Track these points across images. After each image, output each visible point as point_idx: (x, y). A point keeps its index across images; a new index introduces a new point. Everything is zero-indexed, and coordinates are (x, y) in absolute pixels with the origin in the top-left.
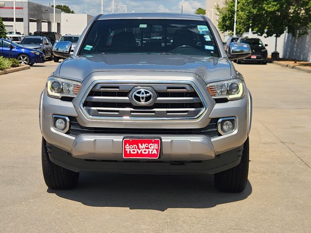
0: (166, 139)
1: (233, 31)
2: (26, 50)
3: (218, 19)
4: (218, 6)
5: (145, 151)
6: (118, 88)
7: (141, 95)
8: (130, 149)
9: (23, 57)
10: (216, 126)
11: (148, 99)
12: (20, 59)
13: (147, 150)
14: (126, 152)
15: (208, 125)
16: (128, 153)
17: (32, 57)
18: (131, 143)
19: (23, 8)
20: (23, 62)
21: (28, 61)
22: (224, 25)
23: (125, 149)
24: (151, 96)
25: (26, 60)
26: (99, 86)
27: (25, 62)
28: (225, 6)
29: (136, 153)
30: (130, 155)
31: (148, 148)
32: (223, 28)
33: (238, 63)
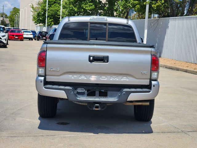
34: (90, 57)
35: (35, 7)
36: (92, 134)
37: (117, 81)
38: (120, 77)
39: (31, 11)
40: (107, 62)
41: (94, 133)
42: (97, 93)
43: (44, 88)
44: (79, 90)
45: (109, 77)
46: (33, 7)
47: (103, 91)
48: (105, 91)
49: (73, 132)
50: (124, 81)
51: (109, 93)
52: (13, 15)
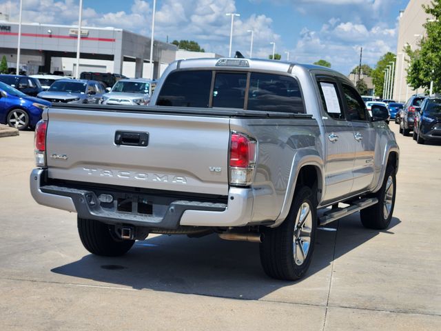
1: (429, 88)
2: (28, 101)
3: (407, 68)
4: (409, 47)
9: (19, 114)
12: (13, 117)
17: (33, 114)
19: (114, 40)
20: (17, 123)
21: (27, 121)
22: (415, 78)
25: (23, 119)
27: (21, 122)
28: (420, 48)
32: (414, 82)
33: (419, 143)
34: (117, 133)
35: (413, 51)
36: (130, 289)
37: (165, 184)
38: (171, 176)
39: (405, 60)
40: (146, 145)
41: (134, 288)
42: (135, 205)
43: (40, 190)
44: (104, 198)
45: (151, 175)
46: (409, 52)
47: (146, 203)
48: (149, 204)
49: (103, 281)
50: (178, 185)
51: (155, 207)
52: (381, 69)
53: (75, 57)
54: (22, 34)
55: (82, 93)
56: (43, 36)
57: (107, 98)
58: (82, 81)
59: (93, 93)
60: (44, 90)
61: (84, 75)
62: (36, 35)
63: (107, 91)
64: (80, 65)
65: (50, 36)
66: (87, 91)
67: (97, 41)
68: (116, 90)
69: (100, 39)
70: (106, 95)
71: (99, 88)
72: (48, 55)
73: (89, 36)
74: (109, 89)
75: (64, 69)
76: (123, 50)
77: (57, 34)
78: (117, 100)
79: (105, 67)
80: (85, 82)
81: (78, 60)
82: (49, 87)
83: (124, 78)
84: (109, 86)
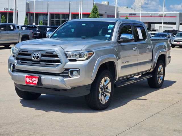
0: (43, 77)
5: (34, 82)
6: (27, 52)
7: (35, 56)
8: (28, 80)
10: (68, 73)
11: (38, 57)
13: (35, 81)
14: (26, 81)
15: (63, 72)
16: (27, 82)
18: (29, 77)
23: (26, 80)
24: (39, 56)
26: (21, 51)
29: (30, 82)
30: (28, 83)
31: (35, 80)
53: (162, 24)
54: (141, 16)
55: (165, 37)
56: (148, 17)
57: (174, 39)
58: (165, 33)
59: (169, 37)
60: (152, 37)
61: (166, 31)
62: (146, 17)
63: (174, 36)
64: (163, 27)
65: (151, 17)
66: (167, 36)
67: (169, 18)
68: (177, 36)
69: (170, 17)
70: (174, 38)
71: (171, 35)
72: (150, 24)
73: (166, 16)
74: (175, 36)
75: (155, 29)
76: (180, 21)
77: (154, 16)
78: (178, 39)
79: (172, 27)
80: (166, 34)
81: (162, 25)
82: (154, 36)
83: (180, 31)
84: (175, 35)
